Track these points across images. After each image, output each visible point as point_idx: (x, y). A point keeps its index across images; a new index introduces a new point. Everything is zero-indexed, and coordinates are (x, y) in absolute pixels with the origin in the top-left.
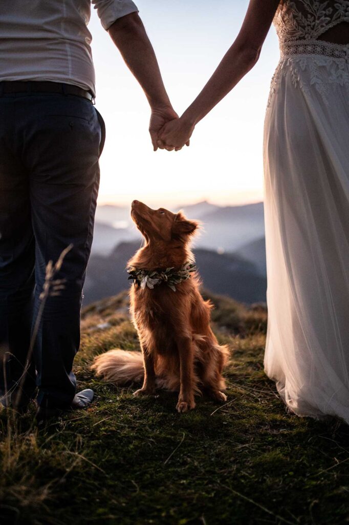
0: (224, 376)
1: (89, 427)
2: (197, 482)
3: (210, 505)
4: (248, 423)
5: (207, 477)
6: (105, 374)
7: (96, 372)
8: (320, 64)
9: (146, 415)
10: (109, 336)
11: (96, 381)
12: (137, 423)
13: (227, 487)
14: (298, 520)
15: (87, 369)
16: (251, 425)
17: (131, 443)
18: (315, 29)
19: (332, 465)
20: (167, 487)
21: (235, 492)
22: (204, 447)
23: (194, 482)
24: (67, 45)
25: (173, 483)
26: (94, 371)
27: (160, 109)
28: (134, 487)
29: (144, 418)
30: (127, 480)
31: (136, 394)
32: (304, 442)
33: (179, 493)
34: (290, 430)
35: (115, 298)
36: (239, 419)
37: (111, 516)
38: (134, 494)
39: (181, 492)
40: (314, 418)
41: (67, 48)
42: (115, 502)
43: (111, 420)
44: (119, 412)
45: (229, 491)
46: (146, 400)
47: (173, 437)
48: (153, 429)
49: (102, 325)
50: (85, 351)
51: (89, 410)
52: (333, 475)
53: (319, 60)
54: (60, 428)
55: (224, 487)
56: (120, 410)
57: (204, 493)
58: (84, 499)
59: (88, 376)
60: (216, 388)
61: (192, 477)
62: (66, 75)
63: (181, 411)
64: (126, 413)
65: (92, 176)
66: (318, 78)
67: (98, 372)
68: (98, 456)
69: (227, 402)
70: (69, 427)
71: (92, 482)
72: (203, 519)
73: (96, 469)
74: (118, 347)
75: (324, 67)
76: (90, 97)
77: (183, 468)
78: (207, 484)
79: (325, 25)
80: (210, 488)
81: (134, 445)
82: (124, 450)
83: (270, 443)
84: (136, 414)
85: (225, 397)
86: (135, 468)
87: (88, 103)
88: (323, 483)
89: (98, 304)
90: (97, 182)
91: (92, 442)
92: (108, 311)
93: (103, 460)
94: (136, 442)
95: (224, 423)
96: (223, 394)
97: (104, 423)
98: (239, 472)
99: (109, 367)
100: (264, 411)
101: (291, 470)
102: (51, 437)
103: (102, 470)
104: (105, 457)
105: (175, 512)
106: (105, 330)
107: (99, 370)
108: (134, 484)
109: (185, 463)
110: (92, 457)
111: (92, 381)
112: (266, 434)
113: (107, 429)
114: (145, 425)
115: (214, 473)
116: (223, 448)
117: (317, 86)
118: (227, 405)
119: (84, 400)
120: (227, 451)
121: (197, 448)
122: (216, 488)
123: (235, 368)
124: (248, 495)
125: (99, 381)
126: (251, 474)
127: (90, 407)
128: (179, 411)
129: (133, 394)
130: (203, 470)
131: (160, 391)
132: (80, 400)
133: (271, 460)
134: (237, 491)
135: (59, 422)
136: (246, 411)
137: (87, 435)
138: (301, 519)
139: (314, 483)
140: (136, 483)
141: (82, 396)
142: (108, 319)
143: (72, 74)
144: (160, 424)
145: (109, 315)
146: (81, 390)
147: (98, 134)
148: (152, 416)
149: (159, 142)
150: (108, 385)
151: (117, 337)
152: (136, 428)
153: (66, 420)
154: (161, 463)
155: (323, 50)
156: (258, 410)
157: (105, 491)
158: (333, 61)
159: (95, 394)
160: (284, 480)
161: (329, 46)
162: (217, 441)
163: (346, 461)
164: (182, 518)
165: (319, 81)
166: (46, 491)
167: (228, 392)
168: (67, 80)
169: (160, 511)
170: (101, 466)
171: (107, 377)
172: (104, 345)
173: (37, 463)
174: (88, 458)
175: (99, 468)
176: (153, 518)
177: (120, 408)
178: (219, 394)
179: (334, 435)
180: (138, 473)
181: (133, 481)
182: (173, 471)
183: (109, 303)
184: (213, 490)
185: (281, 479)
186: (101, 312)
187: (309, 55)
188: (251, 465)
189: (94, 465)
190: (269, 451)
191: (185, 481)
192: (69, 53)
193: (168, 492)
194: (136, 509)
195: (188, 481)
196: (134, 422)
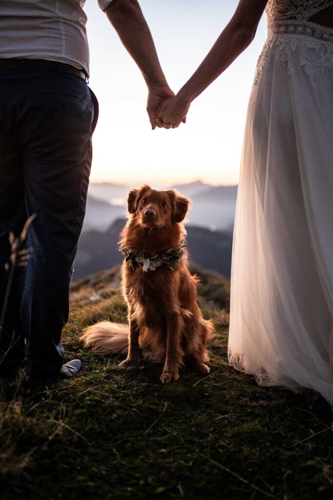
0: (208, 349)
1: (75, 396)
2: (176, 451)
3: (188, 474)
4: (228, 394)
5: (186, 446)
6: (93, 345)
7: (85, 343)
8: (310, 46)
9: (131, 385)
10: (99, 308)
11: (84, 352)
12: (121, 393)
13: (205, 457)
14: (272, 489)
15: (77, 340)
16: (232, 397)
17: (114, 412)
18: (307, 10)
19: (308, 436)
20: (147, 456)
21: (212, 461)
22: (186, 418)
23: (174, 451)
24: (62, 25)
25: (153, 452)
26: (83, 342)
27: (156, 88)
28: (115, 455)
29: (129, 388)
30: (108, 448)
31: (122, 365)
32: (282, 414)
33: (159, 461)
34: (269, 401)
35: (108, 272)
36: (221, 390)
37: (91, 484)
38: (114, 462)
39: (160, 460)
40: (293, 390)
41: (62, 27)
42: (96, 470)
43: (96, 389)
44: (104, 382)
45: (207, 460)
46: (131, 371)
47: (155, 407)
48: (137, 399)
49: (94, 297)
50: (75, 322)
51: (75, 379)
52: (308, 446)
53: (309, 42)
54: (47, 397)
55: (202, 457)
56: (105, 381)
57: (182, 462)
58: (65, 466)
59: (77, 347)
60: (200, 360)
61: (173, 446)
62: (59, 53)
63: (165, 382)
64: (111, 384)
65: (83, 154)
66: (307, 60)
67: (87, 343)
68: (81, 425)
69: (210, 373)
70: (55, 397)
71: (74, 449)
72: (180, 487)
73: (78, 437)
74: (107, 320)
75: (314, 49)
76: (84, 76)
77: (164, 438)
78: (186, 453)
79: (317, 7)
80: (188, 457)
81: (117, 415)
82: (108, 419)
83: (249, 414)
84: (121, 384)
85: (208, 369)
86: (118, 437)
87: (81, 82)
88: (298, 453)
89: (92, 277)
90: (89, 159)
91: (76, 411)
92: (101, 284)
93: (86, 429)
94: (119, 412)
95: (206, 394)
96: (206, 366)
97: (89, 393)
98: (218, 442)
99: (97, 339)
100: (245, 383)
101: (268, 441)
102: (36, 405)
103: (84, 439)
104: (89, 425)
105: (153, 480)
106: (96, 302)
107: (88, 342)
108: (116, 452)
109: (165, 433)
110: (75, 426)
111: (80, 352)
112: (246, 406)
113: (92, 398)
114: (129, 395)
115: (193, 442)
116: (203, 419)
117: (306, 68)
118: (209, 377)
119: (71, 370)
120: (207, 421)
121: (178, 418)
122: (194, 457)
123: (219, 341)
124: (225, 464)
125: (87, 352)
126: (228, 444)
127: (76, 377)
128: (163, 382)
129: (119, 365)
130: (182, 441)
131: (146, 362)
132: (67, 370)
133: (249, 431)
134: (215, 460)
135: (46, 391)
136: (228, 383)
137: (72, 404)
138: (274, 489)
139: (289, 453)
140: (117, 451)
141: (70, 366)
142: (100, 292)
143: (66, 53)
144: (144, 394)
145: (102, 288)
146: (69, 360)
147: (90, 113)
148: (137, 386)
149: (157, 120)
150: (96, 356)
151: (108, 309)
152: (119, 398)
153: (52, 389)
154: (143, 432)
155: (313, 32)
156: (239, 382)
157: (86, 459)
158: (322, 44)
159: (82, 364)
160: (261, 450)
161: (319, 28)
162: (198, 412)
163: (321, 433)
164: (160, 486)
165: (309, 64)
166: (26, 459)
167: (211, 364)
168: (60, 58)
169: (138, 479)
170: (84, 435)
171: (95, 348)
172: (94, 317)
173: (20, 431)
174: (71, 426)
175: (81, 437)
176: (131, 486)
177: (106, 378)
178: (203, 366)
179: (311, 408)
180: (120, 442)
181: (114, 450)
182: (154, 440)
183: (103, 277)
184: (191, 459)
185: (258, 449)
186: (94, 285)
187: (299, 36)
188: (229, 435)
189: (77, 433)
190: (248, 422)
191: (164, 450)
192: (63, 32)
193: (148, 460)
194: (115, 476)
195: (168, 450)
196: (119, 392)
